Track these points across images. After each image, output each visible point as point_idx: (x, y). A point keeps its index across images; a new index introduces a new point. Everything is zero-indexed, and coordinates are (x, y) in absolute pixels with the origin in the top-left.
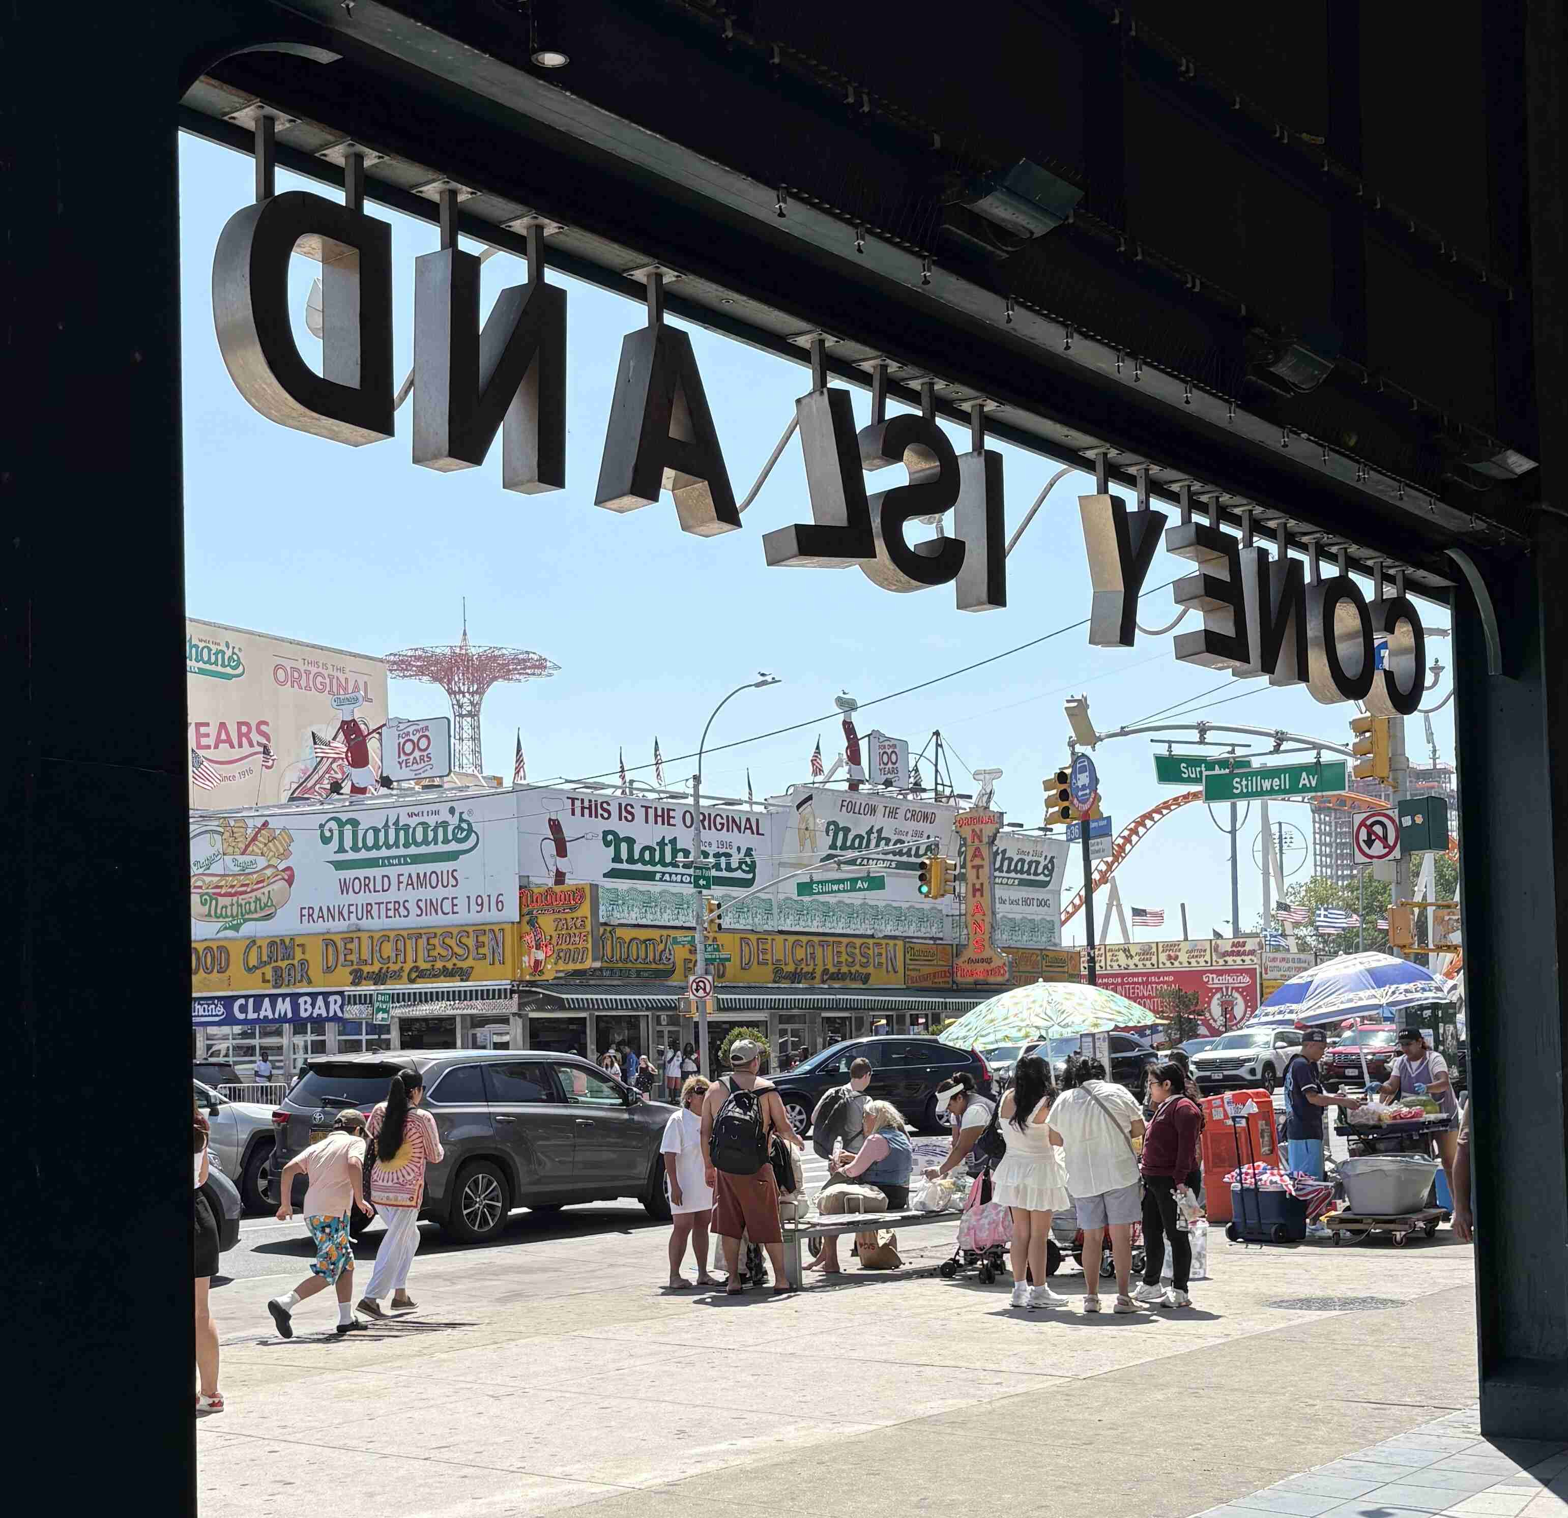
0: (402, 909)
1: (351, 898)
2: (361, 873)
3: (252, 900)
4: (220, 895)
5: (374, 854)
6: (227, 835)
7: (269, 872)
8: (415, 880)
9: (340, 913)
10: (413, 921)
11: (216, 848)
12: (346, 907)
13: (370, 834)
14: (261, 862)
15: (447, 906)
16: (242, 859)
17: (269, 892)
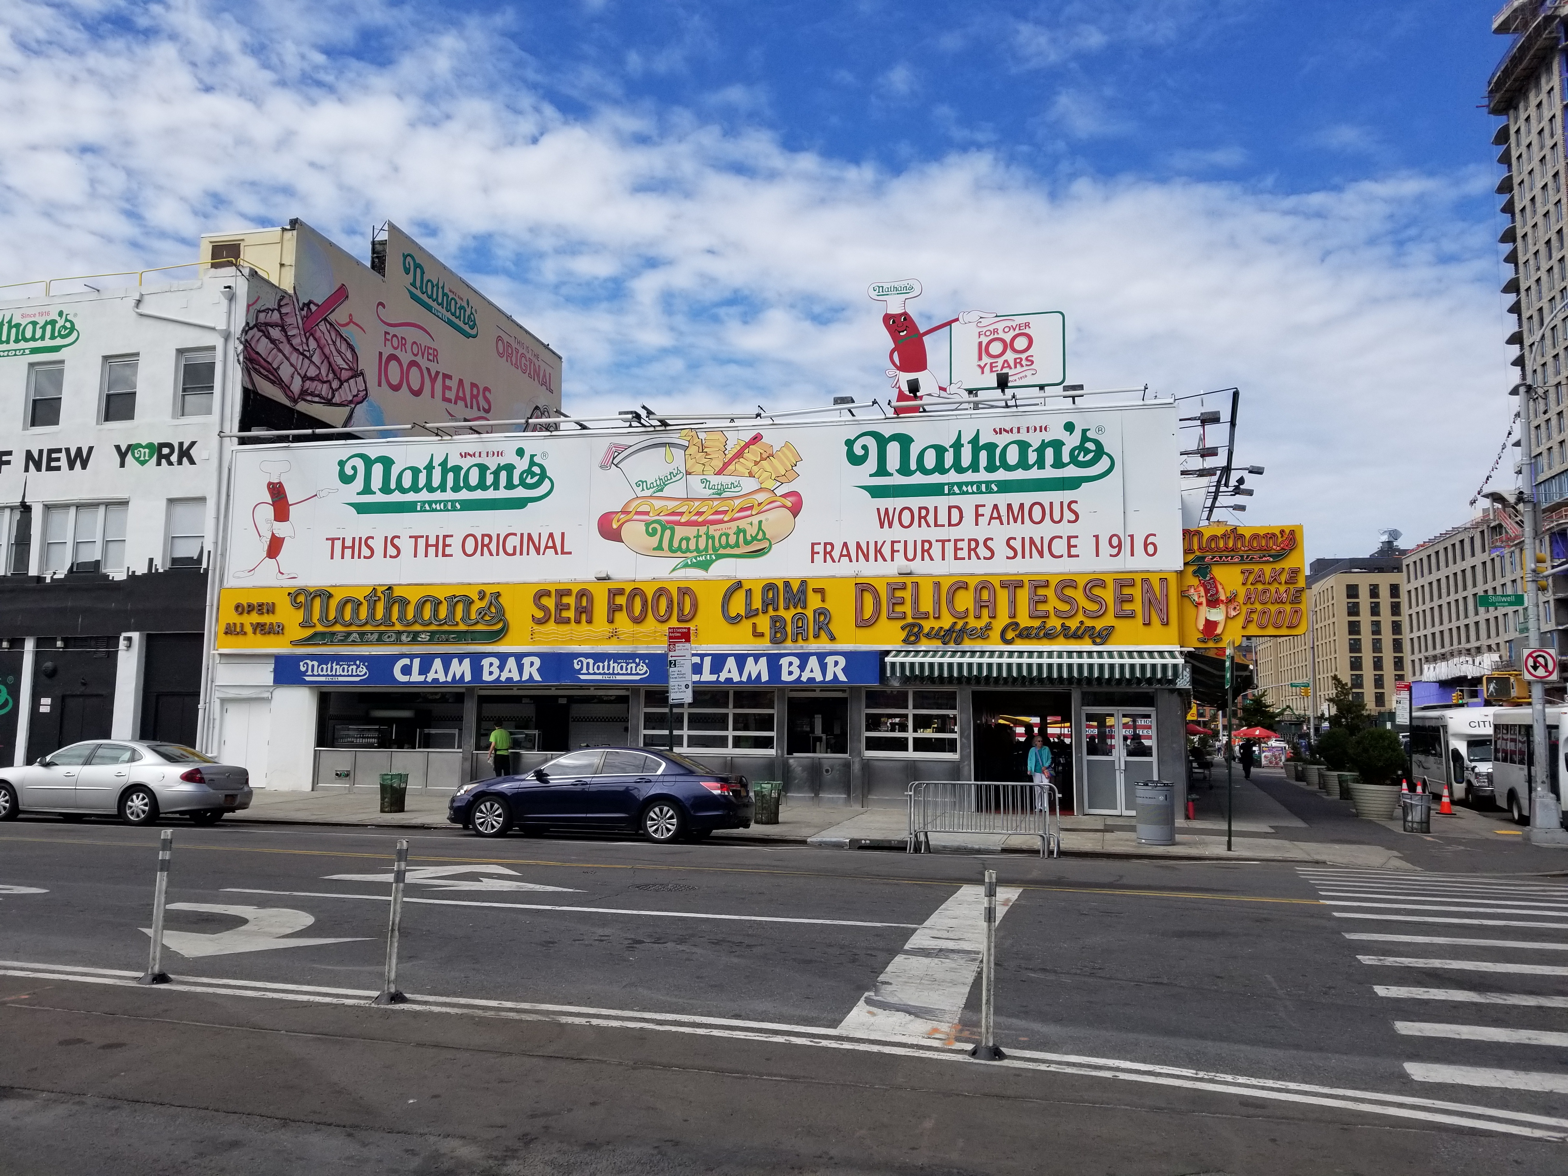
0: (981, 550)
1: (897, 532)
2: (914, 503)
3: (731, 532)
4: (679, 523)
5: (936, 478)
6: (693, 450)
7: (761, 497)
8: (1003, 511)
9: (878, 551)
10: (1000, 565)
11: (674, 465)
12: (888, 545)
13: (931, 454)
14: (749, 485)
15: (1060, 547)
16: (715, 480)
17: (760, 522)
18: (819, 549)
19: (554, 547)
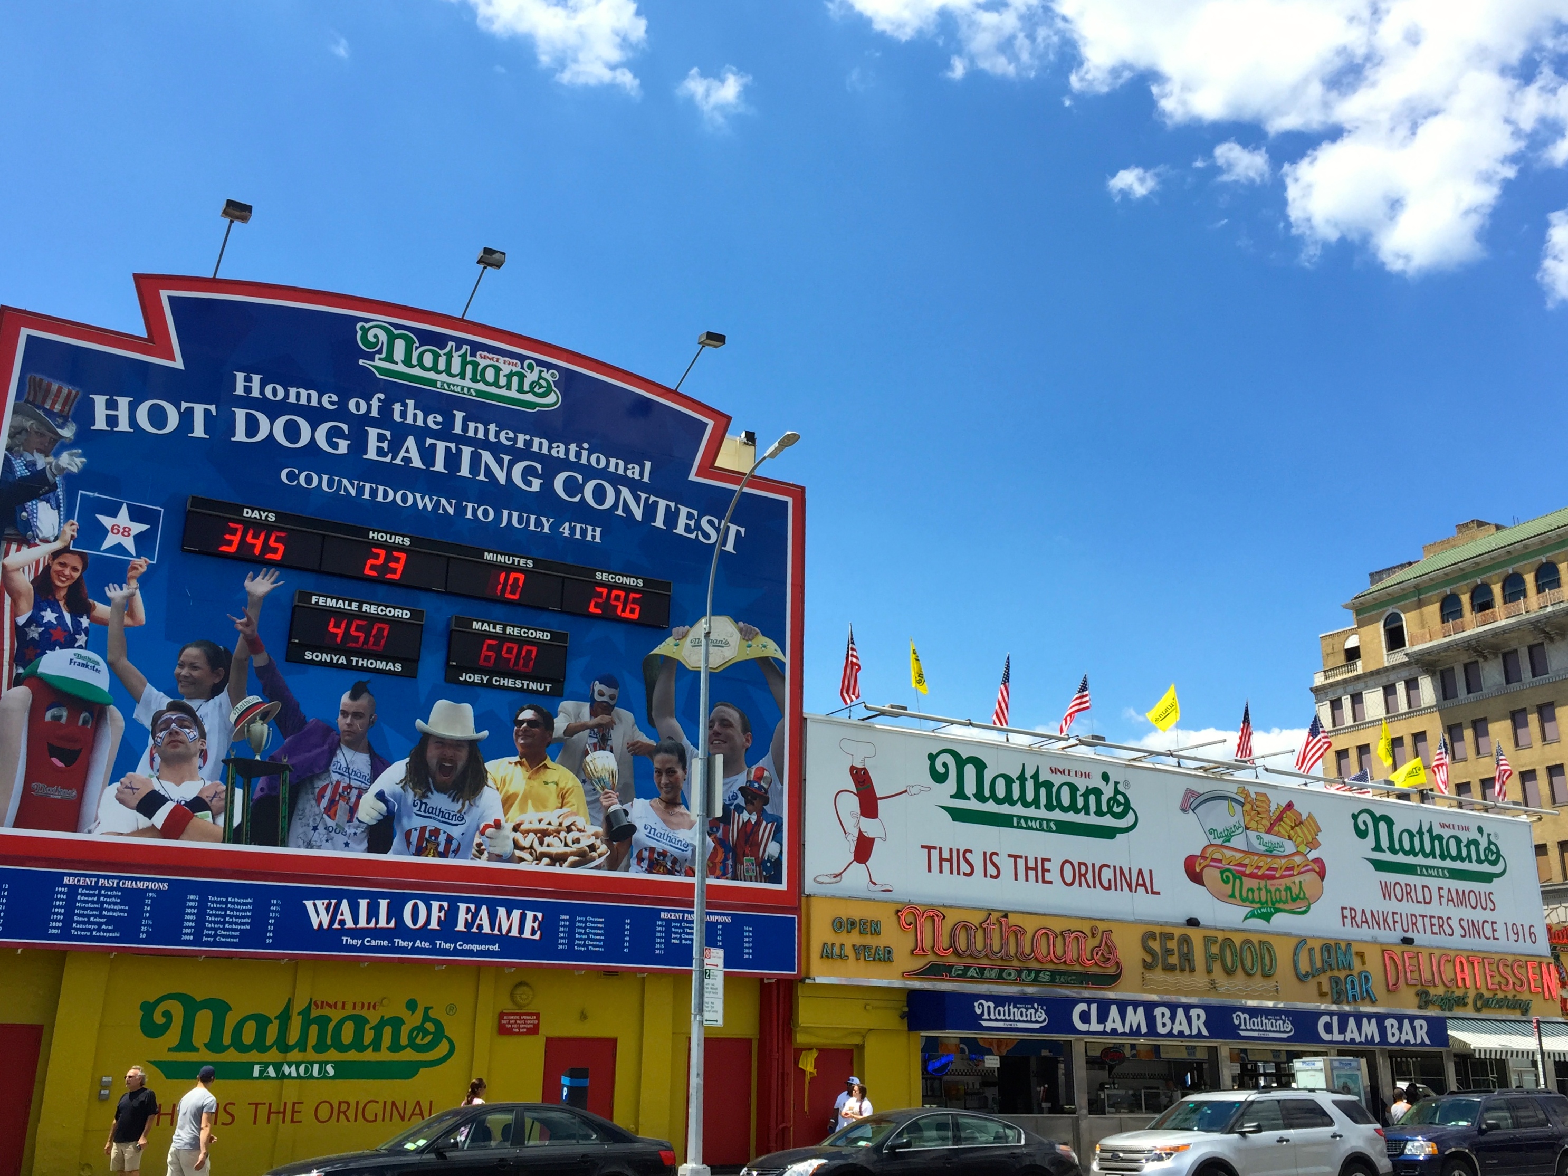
0: (1446, 927)
1: (1391, 906)
2: (1403, 878)
3: (1282, 888)
4: (1243, 874)
5: (1412, 860)
6: (1247, 806)
7: (1298, 860)
8: (1454, 895)
9: (1385, 921)
10: (1457, 941)
11: (1236, 815)
12: (1390, 915)
13: (1406, 836)
14: (1289, 847)
15: (1488, 928)
16: (1267, 835)
17: (1300, 882)
18: (1347, 913)
19: (1144, 885)
